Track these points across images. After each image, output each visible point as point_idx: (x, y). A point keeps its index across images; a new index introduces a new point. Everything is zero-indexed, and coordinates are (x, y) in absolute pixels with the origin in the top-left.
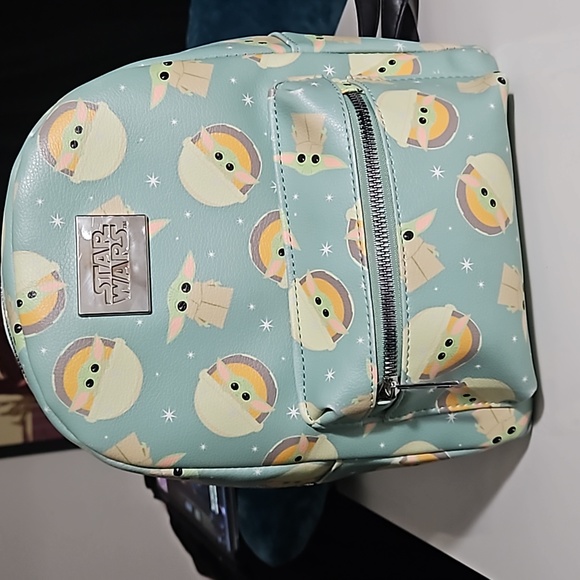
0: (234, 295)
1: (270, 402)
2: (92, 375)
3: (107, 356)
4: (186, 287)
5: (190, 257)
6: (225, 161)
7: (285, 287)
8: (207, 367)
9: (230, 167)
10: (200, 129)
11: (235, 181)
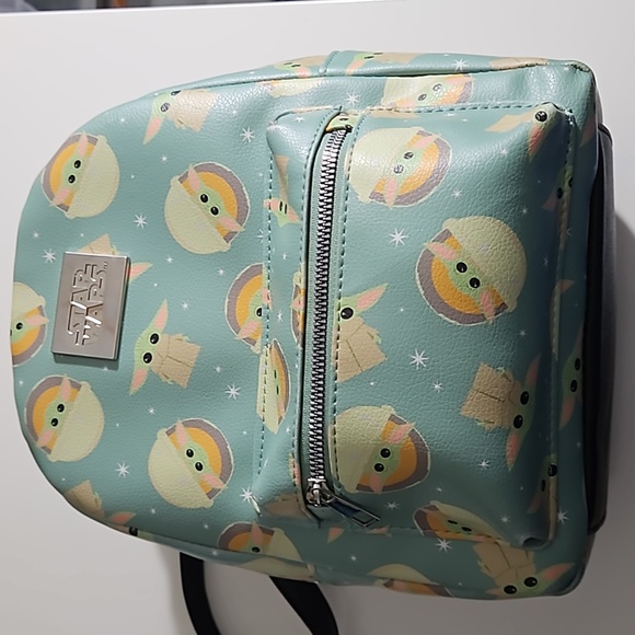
1: (224, 477)
2: (57, 415)
3: (73, 398)
5: (165, 305)
6: (210, 204)
7: (258, 352)
8: (166, 427)
9: (215, 211)
10: (187, 167)
11: (219, 227)
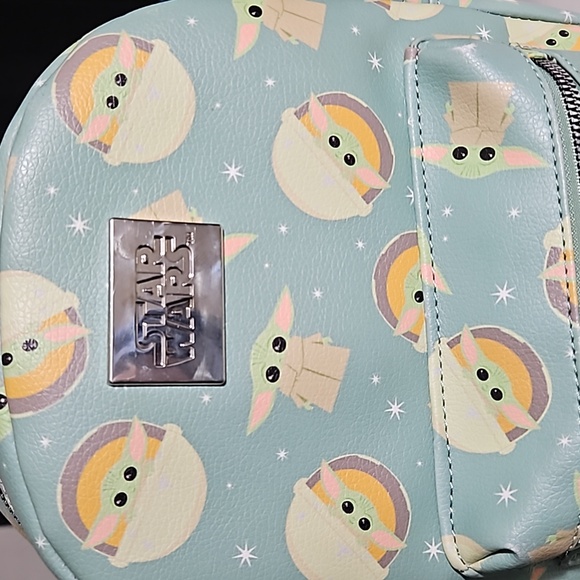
0: (351, 359)
1: (400, 533)
2: (124, 486)
3: (151, 454)
4: (280, 344)
5: (286, 295)
6: (343, 150)
7: (424, 350)
8: (307, 476)
9: (350, 160)
10: (308, 96)
11: (356, 183)
